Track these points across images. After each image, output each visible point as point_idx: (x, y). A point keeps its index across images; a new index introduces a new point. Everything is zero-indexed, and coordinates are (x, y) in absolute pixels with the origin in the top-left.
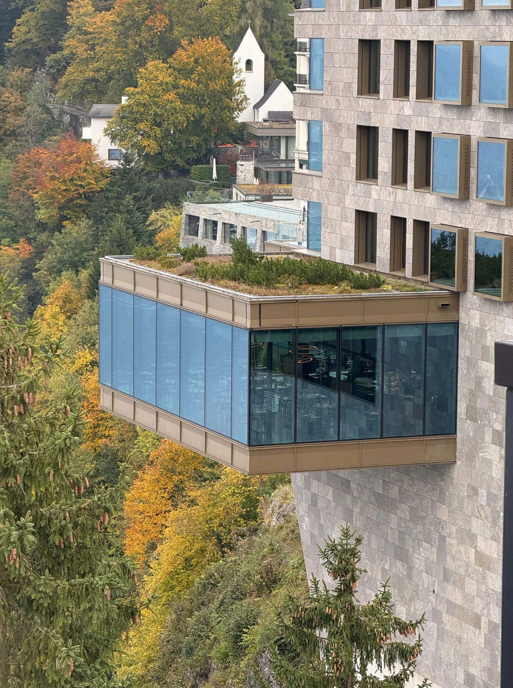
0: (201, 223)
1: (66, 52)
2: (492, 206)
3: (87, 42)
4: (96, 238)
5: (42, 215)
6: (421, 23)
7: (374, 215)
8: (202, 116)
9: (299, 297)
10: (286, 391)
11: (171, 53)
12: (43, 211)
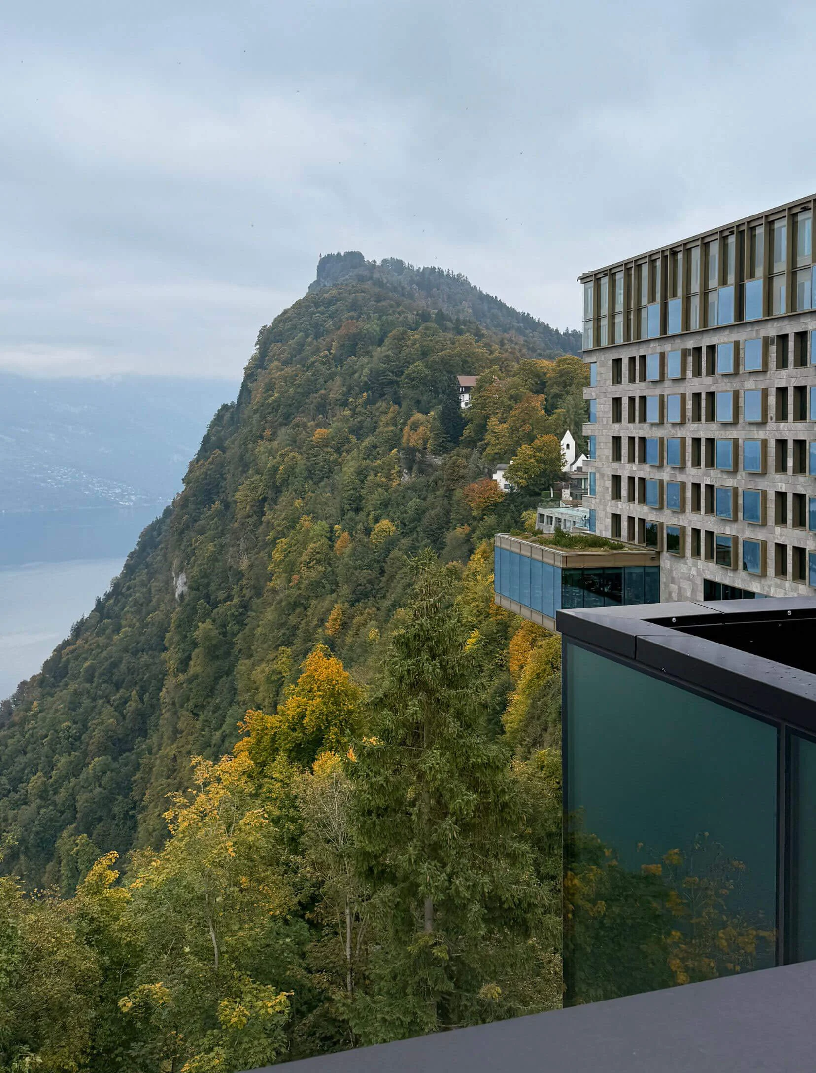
0: (545, 517)
1: (486, 441)
2: (674, 512)
3: (495, 437)
4: (498, 524)
5: (475, 513)
6: (640, 429)
7: (620, 516)
8: (546, 469)
9: (584, 553)
10: (580, 597)
11: (532, 441)
12: (475, 511)
